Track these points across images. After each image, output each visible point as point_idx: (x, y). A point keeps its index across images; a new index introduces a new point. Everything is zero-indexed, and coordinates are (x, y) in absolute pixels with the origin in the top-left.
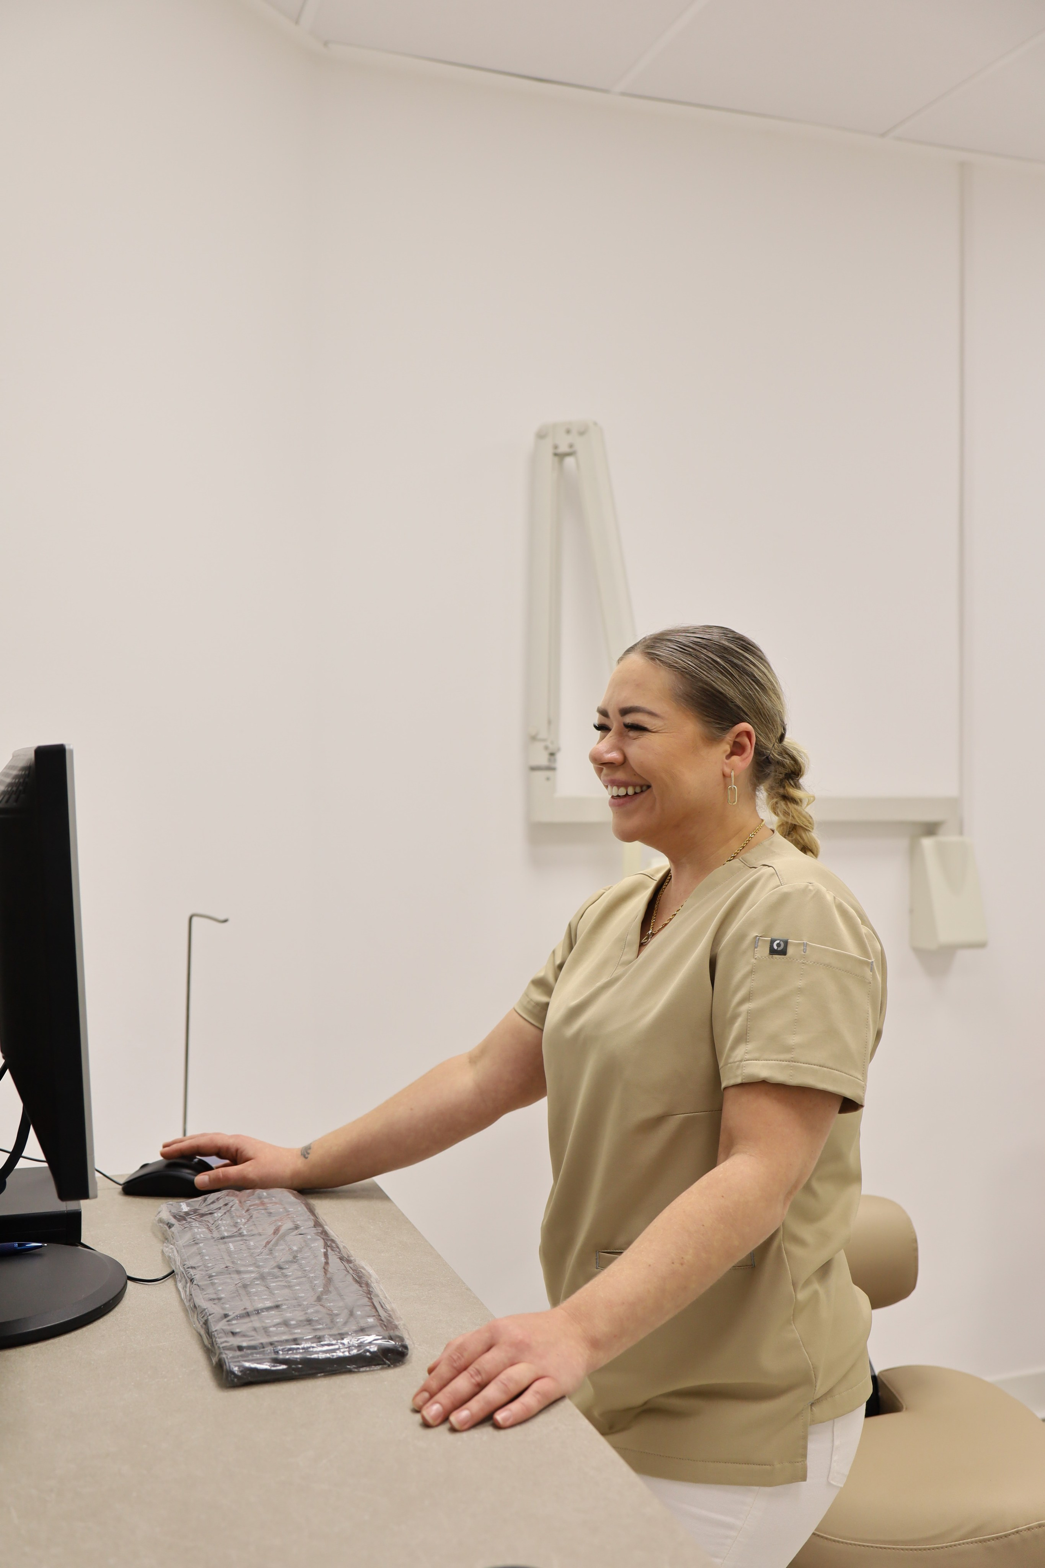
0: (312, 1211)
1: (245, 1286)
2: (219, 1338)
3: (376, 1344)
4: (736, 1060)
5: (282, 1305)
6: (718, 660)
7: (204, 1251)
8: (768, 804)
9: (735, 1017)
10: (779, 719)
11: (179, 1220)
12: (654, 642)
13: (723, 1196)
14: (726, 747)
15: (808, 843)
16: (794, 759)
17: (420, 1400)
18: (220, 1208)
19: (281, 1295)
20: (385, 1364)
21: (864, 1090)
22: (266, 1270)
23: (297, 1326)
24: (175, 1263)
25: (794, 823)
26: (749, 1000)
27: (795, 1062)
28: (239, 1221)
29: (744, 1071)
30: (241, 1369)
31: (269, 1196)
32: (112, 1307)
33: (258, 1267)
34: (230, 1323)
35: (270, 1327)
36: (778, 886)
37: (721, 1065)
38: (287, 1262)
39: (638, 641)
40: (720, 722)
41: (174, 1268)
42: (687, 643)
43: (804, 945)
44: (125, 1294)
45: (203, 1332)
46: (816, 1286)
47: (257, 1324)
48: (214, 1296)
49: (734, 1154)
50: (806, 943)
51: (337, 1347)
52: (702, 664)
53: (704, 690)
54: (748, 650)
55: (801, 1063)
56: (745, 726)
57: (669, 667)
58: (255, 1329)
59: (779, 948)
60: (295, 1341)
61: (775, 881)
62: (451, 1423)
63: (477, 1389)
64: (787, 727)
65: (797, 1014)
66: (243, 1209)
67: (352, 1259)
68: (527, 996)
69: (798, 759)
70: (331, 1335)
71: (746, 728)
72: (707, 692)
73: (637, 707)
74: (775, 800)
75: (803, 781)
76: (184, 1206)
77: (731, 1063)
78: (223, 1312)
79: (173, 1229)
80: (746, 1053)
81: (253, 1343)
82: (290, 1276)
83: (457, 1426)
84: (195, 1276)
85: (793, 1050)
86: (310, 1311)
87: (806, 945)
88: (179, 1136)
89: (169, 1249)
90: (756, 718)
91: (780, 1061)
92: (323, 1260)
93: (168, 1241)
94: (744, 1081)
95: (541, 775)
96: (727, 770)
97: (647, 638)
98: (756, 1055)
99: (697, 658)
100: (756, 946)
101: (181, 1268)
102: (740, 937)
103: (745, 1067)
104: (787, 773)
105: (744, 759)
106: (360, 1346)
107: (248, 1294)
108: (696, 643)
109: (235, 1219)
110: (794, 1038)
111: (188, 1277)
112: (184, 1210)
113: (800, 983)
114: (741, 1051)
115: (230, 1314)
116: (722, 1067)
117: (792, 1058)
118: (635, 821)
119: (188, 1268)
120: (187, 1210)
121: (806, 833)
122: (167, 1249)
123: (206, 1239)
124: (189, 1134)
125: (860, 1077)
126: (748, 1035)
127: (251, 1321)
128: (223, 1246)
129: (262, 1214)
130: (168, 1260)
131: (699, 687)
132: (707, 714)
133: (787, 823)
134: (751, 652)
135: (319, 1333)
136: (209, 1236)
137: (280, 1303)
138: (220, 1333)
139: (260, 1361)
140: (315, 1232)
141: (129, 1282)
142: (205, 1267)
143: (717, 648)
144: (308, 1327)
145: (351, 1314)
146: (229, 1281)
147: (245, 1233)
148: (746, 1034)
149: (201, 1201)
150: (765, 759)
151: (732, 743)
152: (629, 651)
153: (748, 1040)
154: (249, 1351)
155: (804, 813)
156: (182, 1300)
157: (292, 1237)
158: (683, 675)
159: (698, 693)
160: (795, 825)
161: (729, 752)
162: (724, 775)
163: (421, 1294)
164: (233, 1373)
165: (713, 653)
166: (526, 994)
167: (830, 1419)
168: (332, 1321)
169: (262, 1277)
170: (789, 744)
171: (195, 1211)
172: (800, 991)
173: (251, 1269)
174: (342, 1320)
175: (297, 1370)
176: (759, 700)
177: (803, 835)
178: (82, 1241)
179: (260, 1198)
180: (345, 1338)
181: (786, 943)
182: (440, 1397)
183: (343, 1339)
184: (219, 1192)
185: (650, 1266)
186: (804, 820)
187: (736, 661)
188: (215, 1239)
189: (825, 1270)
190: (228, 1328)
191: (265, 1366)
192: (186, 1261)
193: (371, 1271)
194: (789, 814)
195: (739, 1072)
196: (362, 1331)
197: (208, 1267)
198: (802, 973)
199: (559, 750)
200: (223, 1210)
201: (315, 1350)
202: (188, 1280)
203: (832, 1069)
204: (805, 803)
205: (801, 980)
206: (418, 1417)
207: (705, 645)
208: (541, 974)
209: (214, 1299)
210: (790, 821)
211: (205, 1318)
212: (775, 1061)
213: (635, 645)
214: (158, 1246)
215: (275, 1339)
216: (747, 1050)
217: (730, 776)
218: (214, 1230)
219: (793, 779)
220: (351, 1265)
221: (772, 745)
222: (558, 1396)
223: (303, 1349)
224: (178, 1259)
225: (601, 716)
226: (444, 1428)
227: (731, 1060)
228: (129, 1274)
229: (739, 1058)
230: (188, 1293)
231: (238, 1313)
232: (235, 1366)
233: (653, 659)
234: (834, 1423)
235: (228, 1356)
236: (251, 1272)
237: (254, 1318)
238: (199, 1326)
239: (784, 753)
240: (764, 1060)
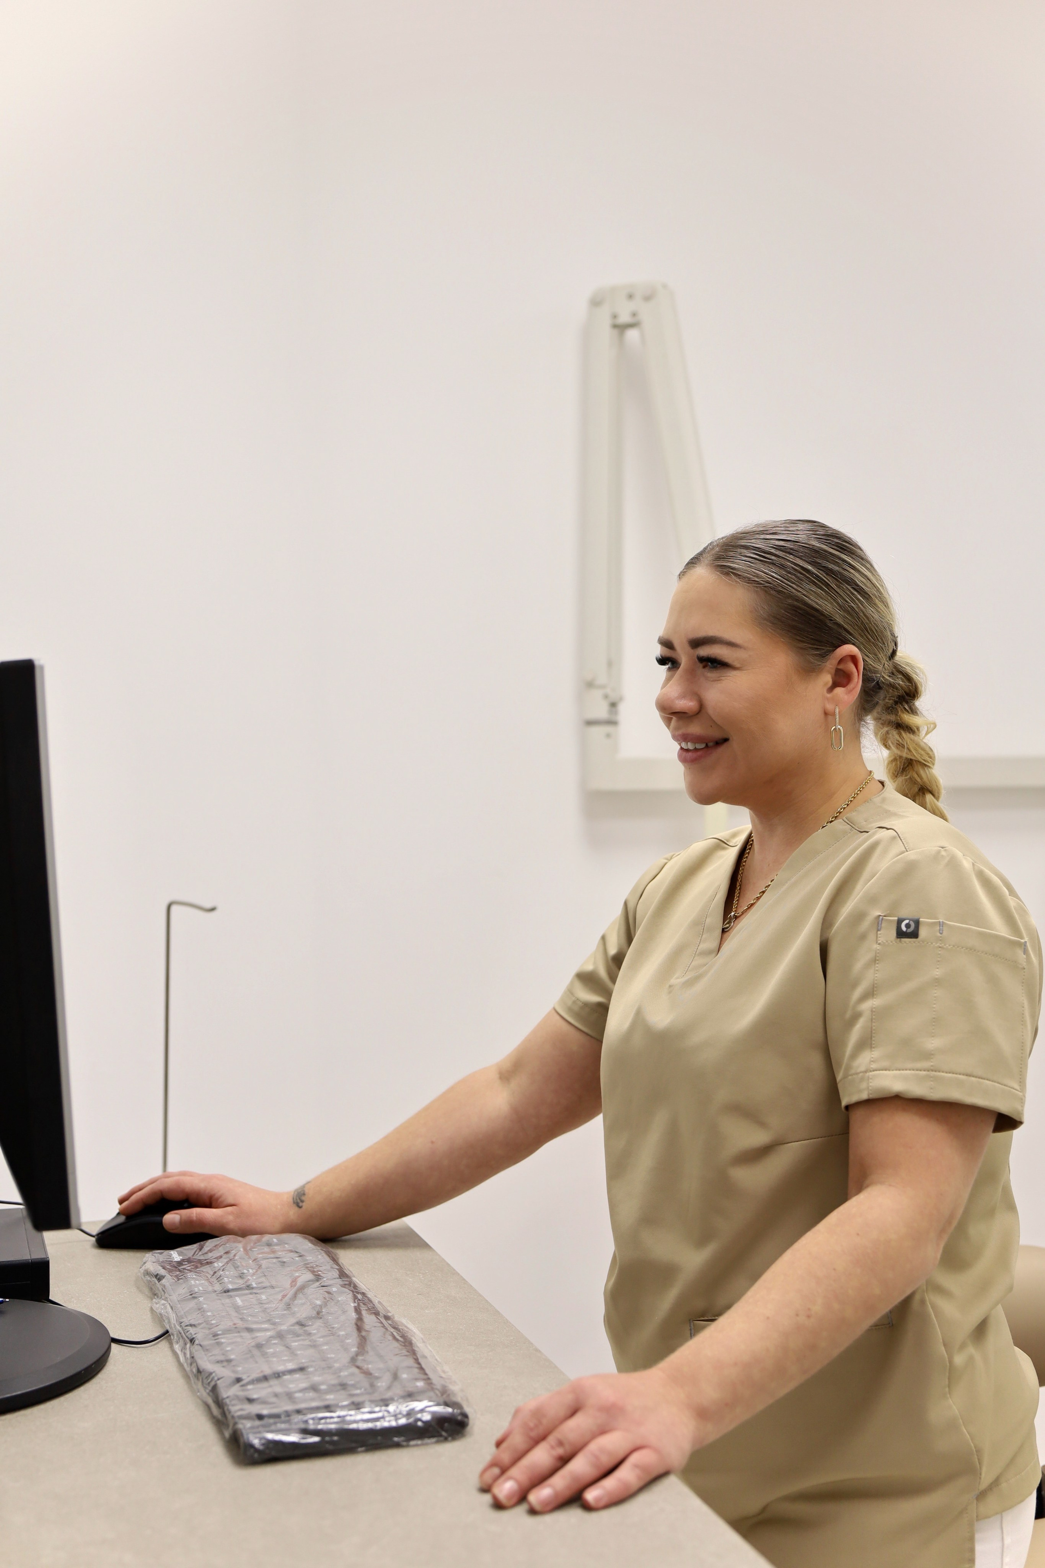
0: (335, 1260)
1: (259, 1346)
2: (233, 1405)
3: (429, 1412)
4: (858, 1071)
5: (308, 1367)
6: (810, 568)
7: (205, 1306)
8: (876, 734)
9: (856, 1016)
10: (889, 634)
11: (170, 1271)
12: (726, 551)
13: (858, 1234)
14: (827, 678)
15: (928, 783)
16: (908, 678)
17: (488, 1477)
18: (221, 1257)
19: (304, 1356)
20: (441, 1436)
21: (1022, 1103)
22: (284, 1327)
23: (328, 1392)
24: (169, 1322)
25: (909, 757)
26: (873, 996)
27: (936, 1071)
28: (245, 1271)
29: (871, 1084)
30: (263, 1441)
31: (281, 1243)
32: (94, 1373)
33: (274, 1324)
34: (244, 1388)
35: (296, 1392)
36: (903, 853)
37: (839, 1077)
38: (310, 1318)
39: (701, 549)
40: (818, 647)
41: (168, 1328)
42: (768, 549)
43: (940, 924)
44: (110, 1358)
45: (210, 1401)
46: (971, 1350)
47: (278, 1389)
48: (222, 1358)
49: (867, 1186)
50: (943, 922)
51: (380, 1415)
52: (790, 575)
53: (795, 609)
54: (845, 550)
55: (943, 1072)
56: (849, 649)
57: (748, 583)
58: (276, 1395)
59: (909, 929)
60: (328, 1408)
61: (898, 847)
62: (529, 1504)
63: (559, 1464)
64: (899, 640)
65: (934, 1011)
66: (250, 1258)
67: (390, 1314)
68: (572, 994)
69: (913, 677)
70: (372, 1401)
71: (851, 651)
72: (798, 611)
73: (712, 636)
74: (886, 729)
75: (919, 703)
76: (175, 1255)
77: (852, 1075)
78: (234, 1376)
79: (163, 1281)
80: (872, 1061)
81: (275, 1411)
82: (315, 1334)
83: (537, 1507)
84: (196, 1335)
85: (932, 1056)
86: (344, 1373)
87: (943, 924)
88: (157, 1172)
89: (160, 1306)
90: (862, 636)
91: (917, 1070)
92: (354, 1315)
93: (158, 1297)
94: (871, 1096)
95: (598, 732)
96: (830, 707)
97: (715, 544)
98: (885, 1064)
99: (782, 567)
100: (879, 928)
101: (177, 1326)
102: (858, 917)
103: (871, 1079)
104: (899, 696)
105: (851, 691)
106: (409, 1414)
107: (264, 1355)
108: (779, 548)
109: (240, 1269)
110: (933, 1042)
111: (187, 1336)
112: (176, 1260)
113: (937, 973)
114: (864, 1060)
115: (244, 1377)
116: (841, 1081)
117: (932, 1066)
118: (715, 780)
119: (187, 1326)
120: (179, 1260)
121: (924, 769)
122: (157, 1306)
123: (206, 1292)
124: (171, 1169)
125: (1016, 1086)
126: (873, 1039)
127: (271, 1386)
128: (227, 1301)
129: (275, 1263)
130: (159, 1318)
131: (788, 605)
132: (801, 639)
133: (901, 757)
134: (848, 552)
135: (357, 1399)
136: (210, 1288)
137: (305, 1365)
138: (233, 1400)
139: (286, 1432)
140: (342, 1283)
141: (113, 1345)
142: (207, 1324)
143: (806, 551)
144: (343, 1392)
145: (395, 1377)
146: (239, 1340)
147: (254, 1285)
148: (871, 1038)
149: (196, 1249)
150: (875, 685)
151: (833, 671)
152: (693, 562)
153: (874, 1046)
154: (272, 1421)
155: (922, 744)
156: (181, 1365)
157: (314, 1290)
158: (766, 591)
159: (788, 612)
160: (911, 759)
161: (830, 683)
162: (826, 714)
163: (479, 1356)
164: (252, 1446)
165: (802, 559)
166: (570, 991)
167: (997, 1513)
168: (372, 1385)
169: (280, 1336)
170: (901, 659)
171: (189, 1261)
172: (937, 982)
173: (266, 1326)
174: (384, 1384)
175: (332, 1443)
176: (863, 613)
177: (922, 772)
178: (51, 1298)
179: (269, 1245)
180: (390, 1404)
181: (917, 923)
182: (515, 1471)
183: (387, 1405)
184: (219, 1238)
185: (768, 1318)
186: (923, 752)
187: (831, 566)
188: (217, 1293)
189: (981, 1330)
190: (241, 1394)
191: (293, 1438)
192: (183, 1318)
193: (415, 1330)
194: (903, 746)
195: (864, 1085)
196: (410, 1396)
197: (212, 1324)
198: (939, 959)
199: (621, 699)
200: (225, 1258)
201: (352, 1418)
202: (188, 1341)
203: (982, 1078)
204: (923, 732)
205: (938, 968)
206: (487, 1498)
207: (791, 549)
208: (589, 967)
209: (222, 1361)
210: (904, 755)
211: (213, 1383)
212: (910, 1070)
213: (701, 554)
214: (145, 1303)
215: (302, 1406)
216: (872, 1058)
217: (834, 714)
218: (216, 1282)
219: (907, 703)
220: (390, 1322)
221: (882, 666)
222: (661, 1470)
223: (339, 1417)
224: (173, 1317)
225: (664, 648)
226: (521, 1509)
227: (852, 1071)
228: (113, 1335)
229: (862, 1069)
230: (188, 1356)
231: (255, 1375)
232: (256, 1438)
233: (727, 574)
234: (1002, 1517)
235: (245, 1426)
236: (266, 1330)
237: (273, 1382)
238: (204, 1394)
239: (895, 672)
240: (896, 1070)
